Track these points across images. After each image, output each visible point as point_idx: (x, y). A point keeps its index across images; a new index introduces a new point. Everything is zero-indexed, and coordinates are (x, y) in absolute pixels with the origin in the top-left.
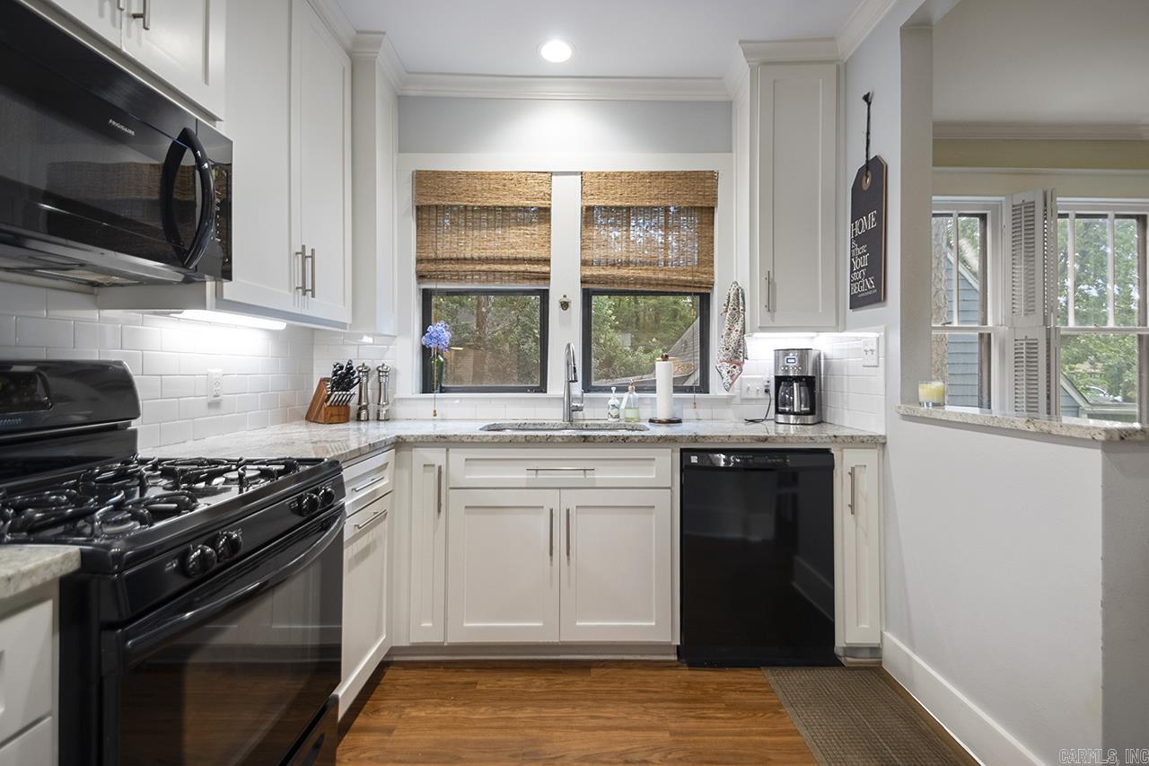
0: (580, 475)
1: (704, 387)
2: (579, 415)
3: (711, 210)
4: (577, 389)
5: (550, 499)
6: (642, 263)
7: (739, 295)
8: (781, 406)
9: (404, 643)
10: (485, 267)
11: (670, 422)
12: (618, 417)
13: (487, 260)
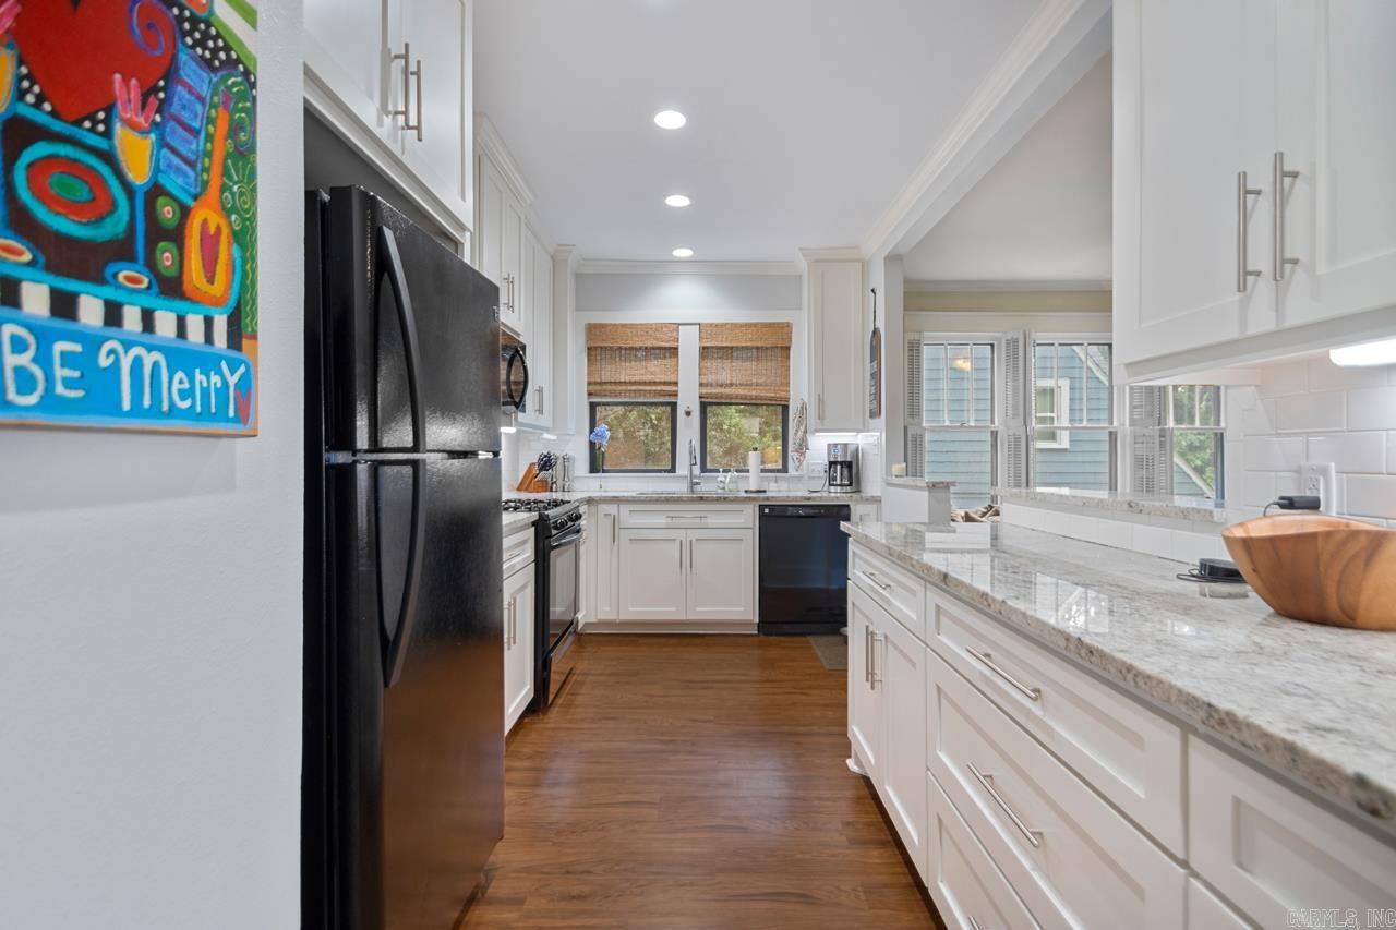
0: (698, 520)
1: (785, 469)
2: (698, 488)
3: (788, 348)
4: (697, 470)
5: (680, 535)
6: (741, 385)
7: (803, 408)
8: (831, 481)
9: (594, 620)
10: (634, 388)
11: (758, 491)
12: (724, 488)
13: (635, 383)
